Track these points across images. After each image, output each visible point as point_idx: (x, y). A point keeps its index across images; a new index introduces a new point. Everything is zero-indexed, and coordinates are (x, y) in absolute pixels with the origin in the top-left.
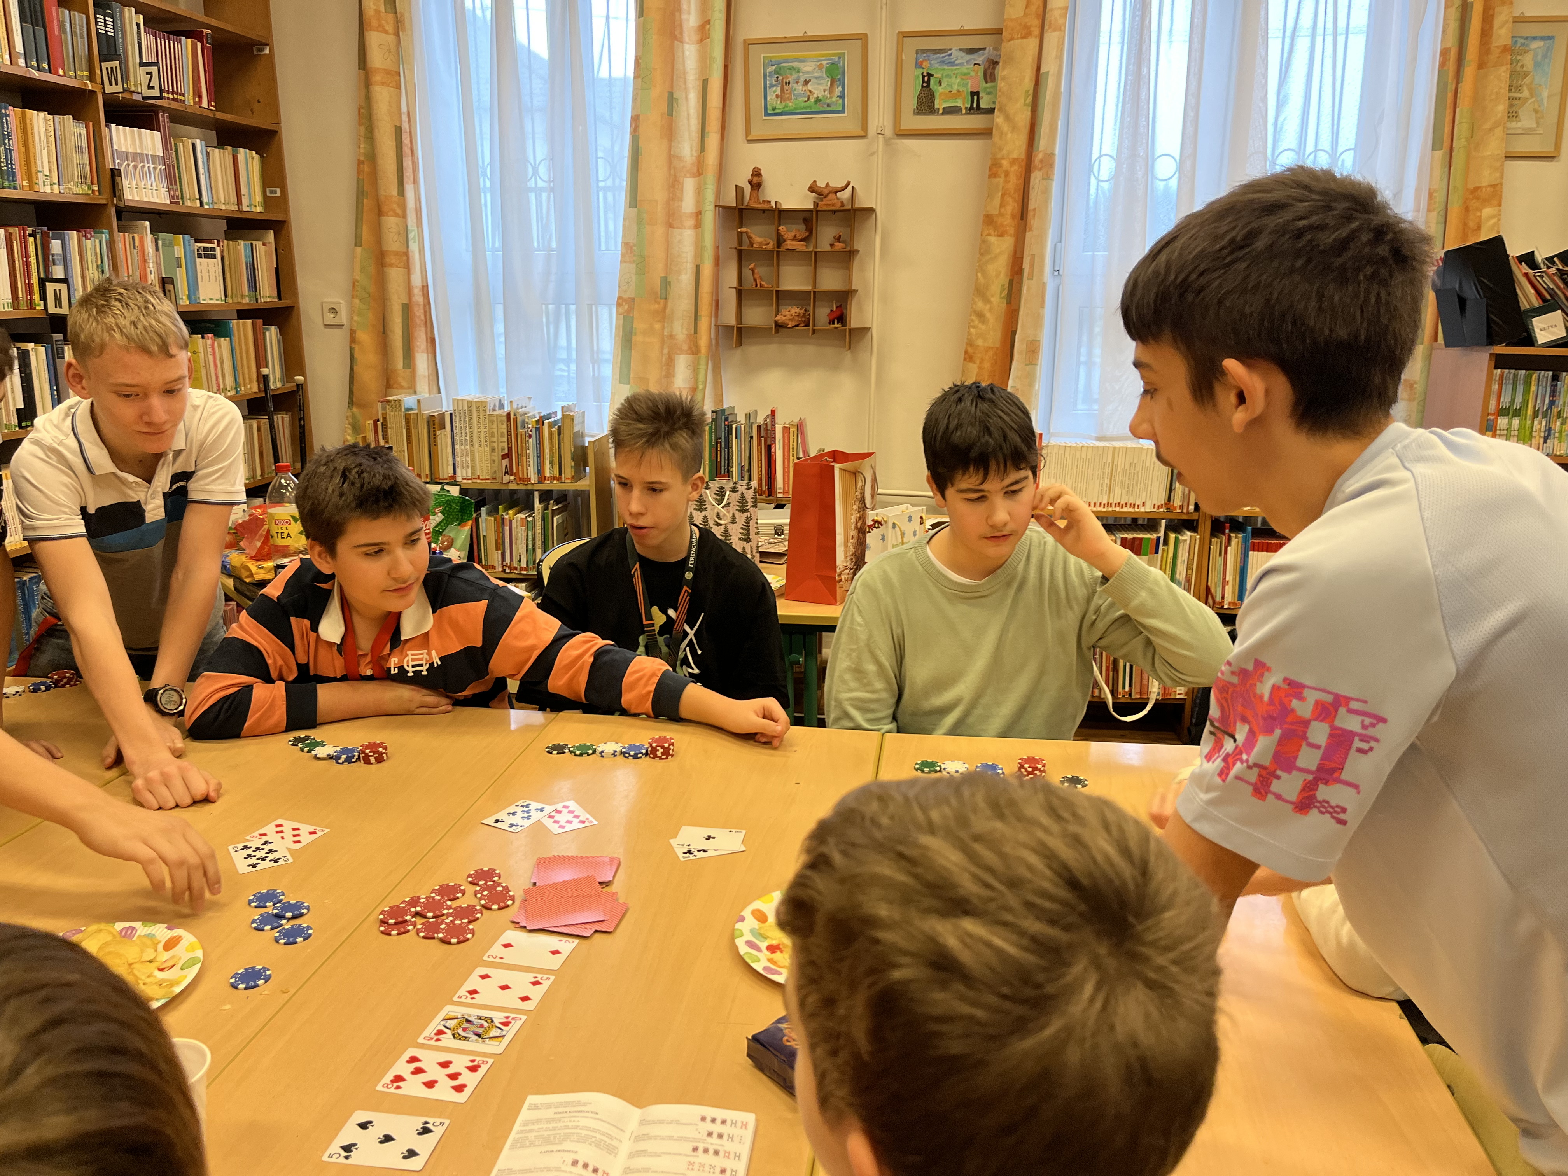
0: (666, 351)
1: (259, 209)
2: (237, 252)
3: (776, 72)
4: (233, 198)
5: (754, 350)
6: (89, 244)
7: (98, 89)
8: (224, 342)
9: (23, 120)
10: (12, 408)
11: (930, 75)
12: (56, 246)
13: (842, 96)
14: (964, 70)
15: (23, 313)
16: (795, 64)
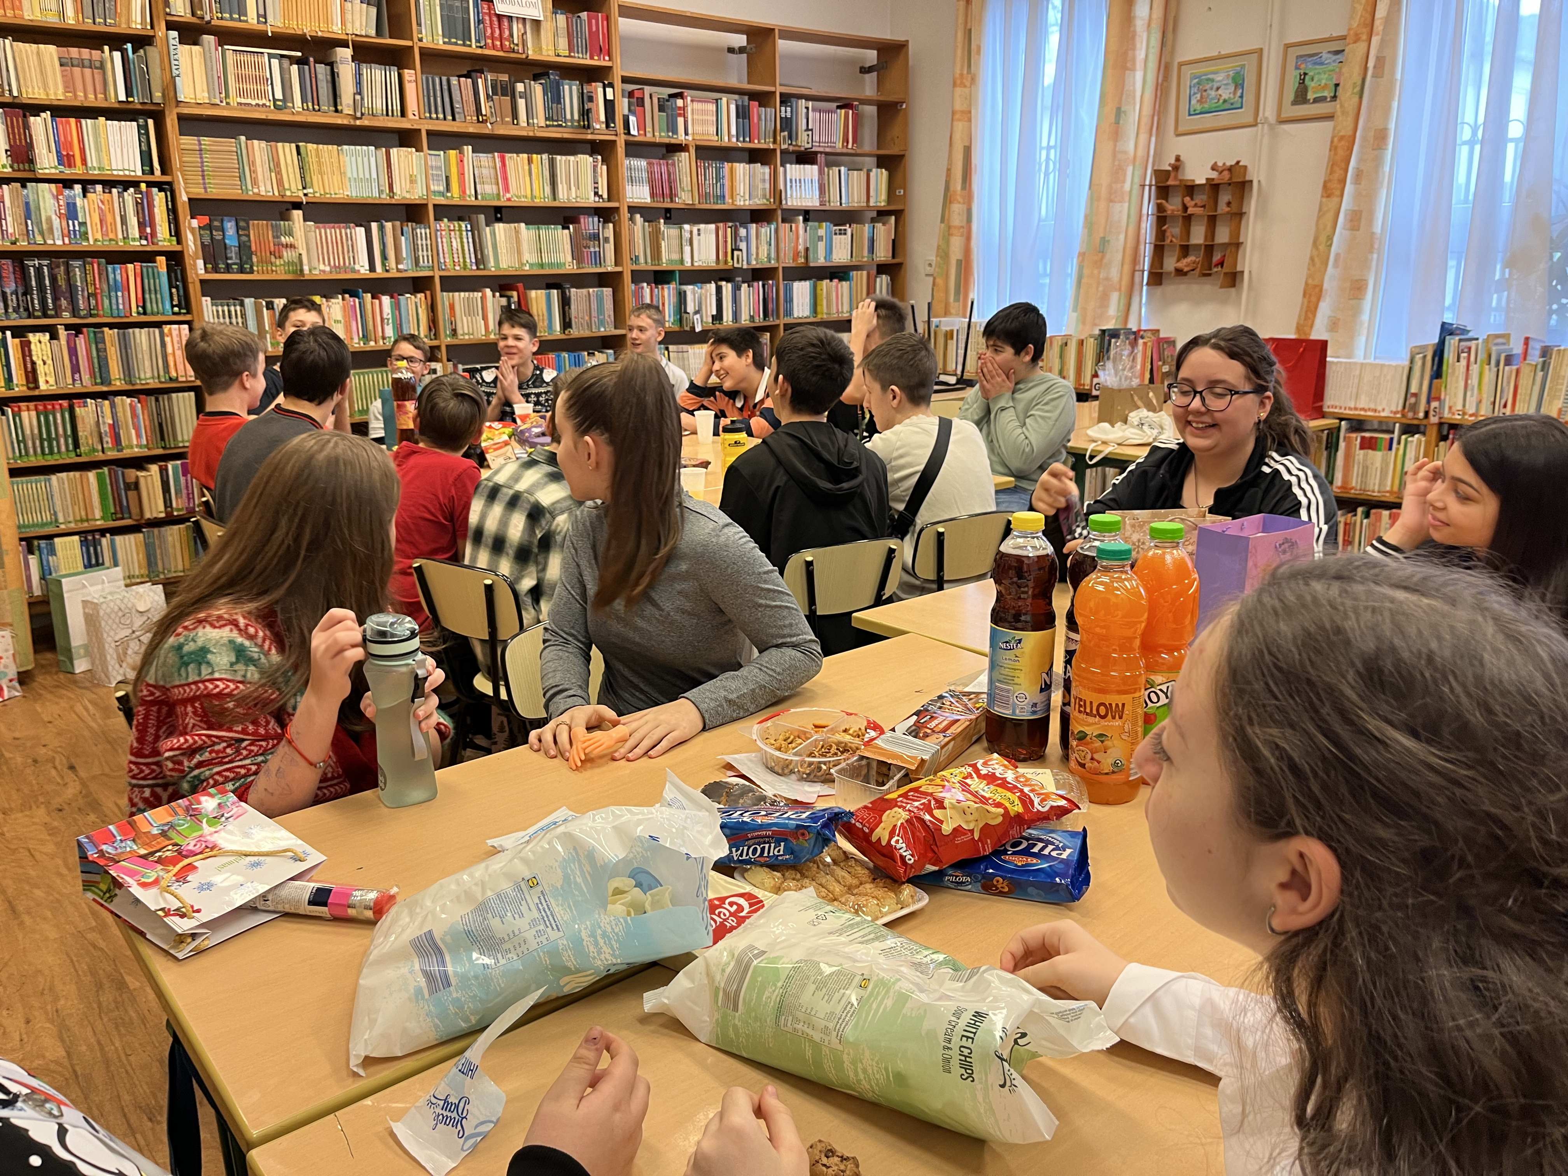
0: (1101, 289)
1: (883, 204)
2: (862, 231)
3: (1198, 83)
4: (864, 198)
5: (1169, 288)
6: (763, 230)
7: (777, 147)
8: (845, 284)
9: (732, 169)
10: (709, 314)
11: (1305, 74)
12: (743, 232)
13: (1241, 97)
14: (1331, 68)
15: (722, 266)
16: (1210, 76)
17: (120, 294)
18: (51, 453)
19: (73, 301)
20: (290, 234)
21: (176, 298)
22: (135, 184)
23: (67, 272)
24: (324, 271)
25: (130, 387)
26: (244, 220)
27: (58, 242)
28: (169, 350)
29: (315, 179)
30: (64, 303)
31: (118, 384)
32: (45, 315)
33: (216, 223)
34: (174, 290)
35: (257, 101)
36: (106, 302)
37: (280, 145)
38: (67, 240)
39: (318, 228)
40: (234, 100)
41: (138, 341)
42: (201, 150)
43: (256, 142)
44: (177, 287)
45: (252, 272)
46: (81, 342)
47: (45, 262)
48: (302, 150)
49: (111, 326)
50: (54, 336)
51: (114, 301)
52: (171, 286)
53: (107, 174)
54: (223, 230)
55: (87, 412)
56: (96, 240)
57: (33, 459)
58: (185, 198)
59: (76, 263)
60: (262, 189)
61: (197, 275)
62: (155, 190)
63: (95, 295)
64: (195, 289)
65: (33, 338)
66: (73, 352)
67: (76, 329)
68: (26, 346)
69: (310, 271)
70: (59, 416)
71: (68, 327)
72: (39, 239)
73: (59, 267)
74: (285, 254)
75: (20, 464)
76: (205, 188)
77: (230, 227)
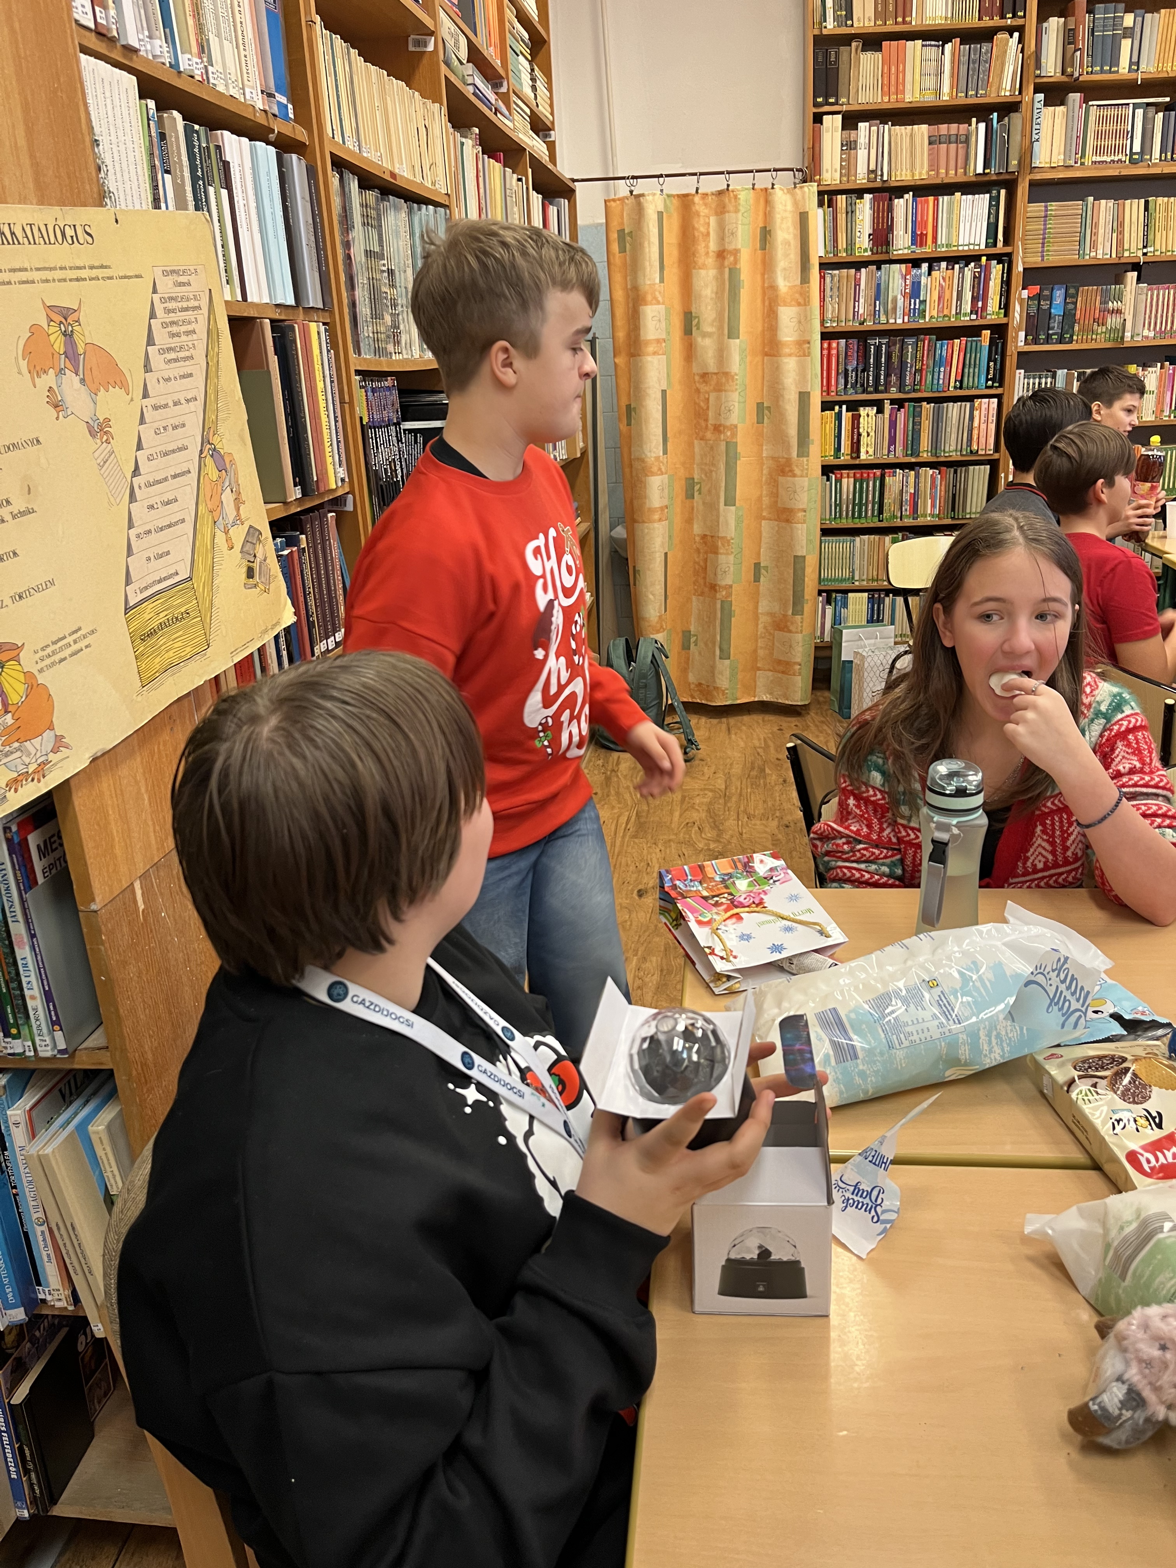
17: (942, 369)
18: (860, 517)
19: (901, 378)
20: (1120, 298)
21: (991, 372)
22: (976, 258)
23: (902, 349)
24: (1147, 337)
25: (934, 459)
26: (1074, 287)
27: (899, 321)
28: (976, 424)
29: (1158, 235)
30: (893, 378)
31: (925, 456)
32: (877, 391)
33: (1046, 293)
34: (992, 364)
35: (1112, 158)
36: (930, 377)
37: (1128, 202)
38: (906, 320)
39: (1151, 290)
40: (1090, 158)
41: (950, 415)
42: (1046, 216)
43: (1103, 202)
44: (995, 361)
45: (1071, 341)
46: (901, 415)
47: (885, 341)
48: (1151, 205)
49: (929, 400)
50: (880, 411)
51: (936, 377)
52: (989, 360)
53: (953, 251)
54: (1051, 298)
55: (895, 481)
56: (931, 317)
57: (844, 521)
58: (1021, 269)
59: (910, 341)
60: (1100, 252)
61: (1016, 347)
62: (994, 262)
63: (921, 371)
64: (1011, 360)
65: (863, 411)
66: (893, 424)
67: (899, 403)
68: (856, 419)
69: (1132, 337)
70: (871, 483)
71: (893, 402)
72: (883, 319)
73: (895, 344)
74: (1109, 320)
75: (834, 525)
76: (1043, 256)
77: (1059, 295)
